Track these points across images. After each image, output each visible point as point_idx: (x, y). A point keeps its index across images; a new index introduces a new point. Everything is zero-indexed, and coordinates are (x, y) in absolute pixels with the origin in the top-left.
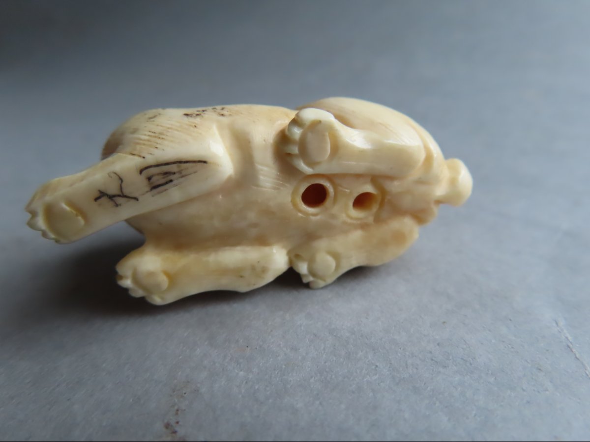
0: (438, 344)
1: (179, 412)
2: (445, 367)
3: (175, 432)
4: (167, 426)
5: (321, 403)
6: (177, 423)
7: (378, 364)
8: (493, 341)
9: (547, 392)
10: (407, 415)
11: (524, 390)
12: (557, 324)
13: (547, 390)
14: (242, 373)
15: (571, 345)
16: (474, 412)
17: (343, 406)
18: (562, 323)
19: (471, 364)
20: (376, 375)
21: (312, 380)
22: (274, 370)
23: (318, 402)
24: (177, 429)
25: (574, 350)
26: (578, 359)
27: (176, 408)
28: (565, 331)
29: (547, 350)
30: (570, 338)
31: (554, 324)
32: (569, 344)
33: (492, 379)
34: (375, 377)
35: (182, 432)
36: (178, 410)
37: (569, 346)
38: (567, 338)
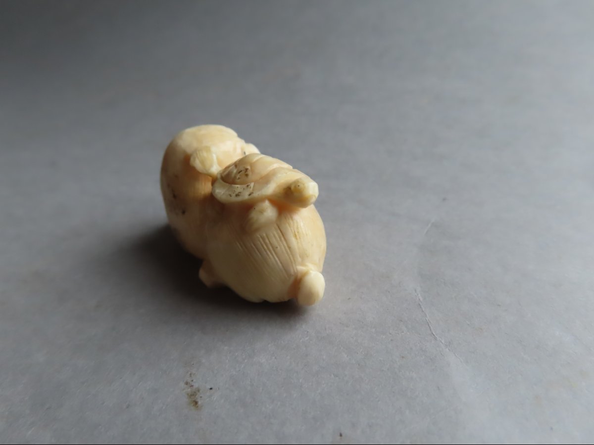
0: (345, 313)
1: (192, 375)
2: (347, 327)
3: (192, 386)
4: (187, 383)
5: (275, 358)
6: (192, 381)
7: (308, 330)
8: (377, 307)
9: (403, 333)
10: (324, 357)
11: (390, 334)
12: (416, 291)
13: (403, 332)
15: (421, 304)
16: (361, 350)
17: (288, 357)
18: (419, 290)
19: (363, 323)
20: (307, 337)
24: (193, 383)
25: (422, 307)
26: (423, 311)
27: (189, 373)
28: (419, 295)
29: (407, 309)
30: (421, 299)
31: (414, 291)
32: (420, 303)
33: (374, 330)
34: (307, 338)
35: (196, 385)
36: (191, 374)
37: (419, 305)
38: (419, 299)
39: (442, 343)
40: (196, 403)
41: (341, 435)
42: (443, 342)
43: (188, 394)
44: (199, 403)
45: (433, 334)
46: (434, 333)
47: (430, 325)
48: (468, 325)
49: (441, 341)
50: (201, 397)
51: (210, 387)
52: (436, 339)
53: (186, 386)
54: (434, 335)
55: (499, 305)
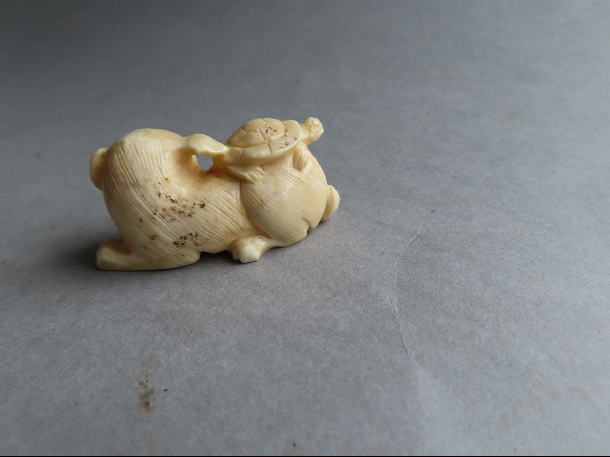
0: (316, 321)
1: (148, 376)
2: (317, 334)
3: (147, 387)
4: (141, 384)
5: (238, 363)
6: (147, 381)
7: (276, 336)
8: (351, 316)
9: (374, 344)
10: (289, 364)
11: (360, 344)
12: (392, 302)
14: (188, 349)
16: (328, 359)
17: (251, 363)
18: (396, 300)
19: (333, 331)
20: (274, 342)
21: (234, 350)
22: (210, 345)
23: (236, 362)
24: (147, 384)
25: (397, 318)
26: (397, 323)
27: (146, 373)
28: (395, 306)
29: (381, 319)
30: (397, 311)
31: (390, 302)
32: (395, 314)
33: (344, 339)
34: (273, 344)
35: (150, 386)
36: (147, 374)
37: (394, 316)
38: (395, 311)
39: (413, 356)
40: (148, 404)
41: (294, 445)
42: (414, 354)
43: (141, 395)
44: (151, 404)
45: (403, 345)
46: (405, 345)
47: (402, 337)
48: (442, 339)
49: (411, 354)
50: (154, 399)
51: (164, 389)
52: (406, 351)
53: (139, 386)
54: (405, 347)
55: (476, 321)
